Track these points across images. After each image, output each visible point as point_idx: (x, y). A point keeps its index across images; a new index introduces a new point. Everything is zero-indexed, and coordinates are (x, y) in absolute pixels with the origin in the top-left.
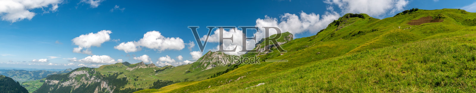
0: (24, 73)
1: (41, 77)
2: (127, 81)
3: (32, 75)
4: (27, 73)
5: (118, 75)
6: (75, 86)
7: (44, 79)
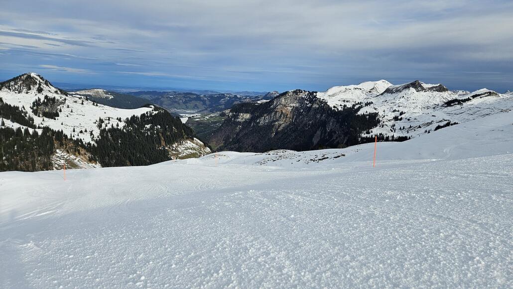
0: (191, 100)
1: (223, 107)
2: (379, 121)
3: (208, 103)
4: (198, 98)
5: (361, 107)
6: (280, 125)
7: (227, 111)
